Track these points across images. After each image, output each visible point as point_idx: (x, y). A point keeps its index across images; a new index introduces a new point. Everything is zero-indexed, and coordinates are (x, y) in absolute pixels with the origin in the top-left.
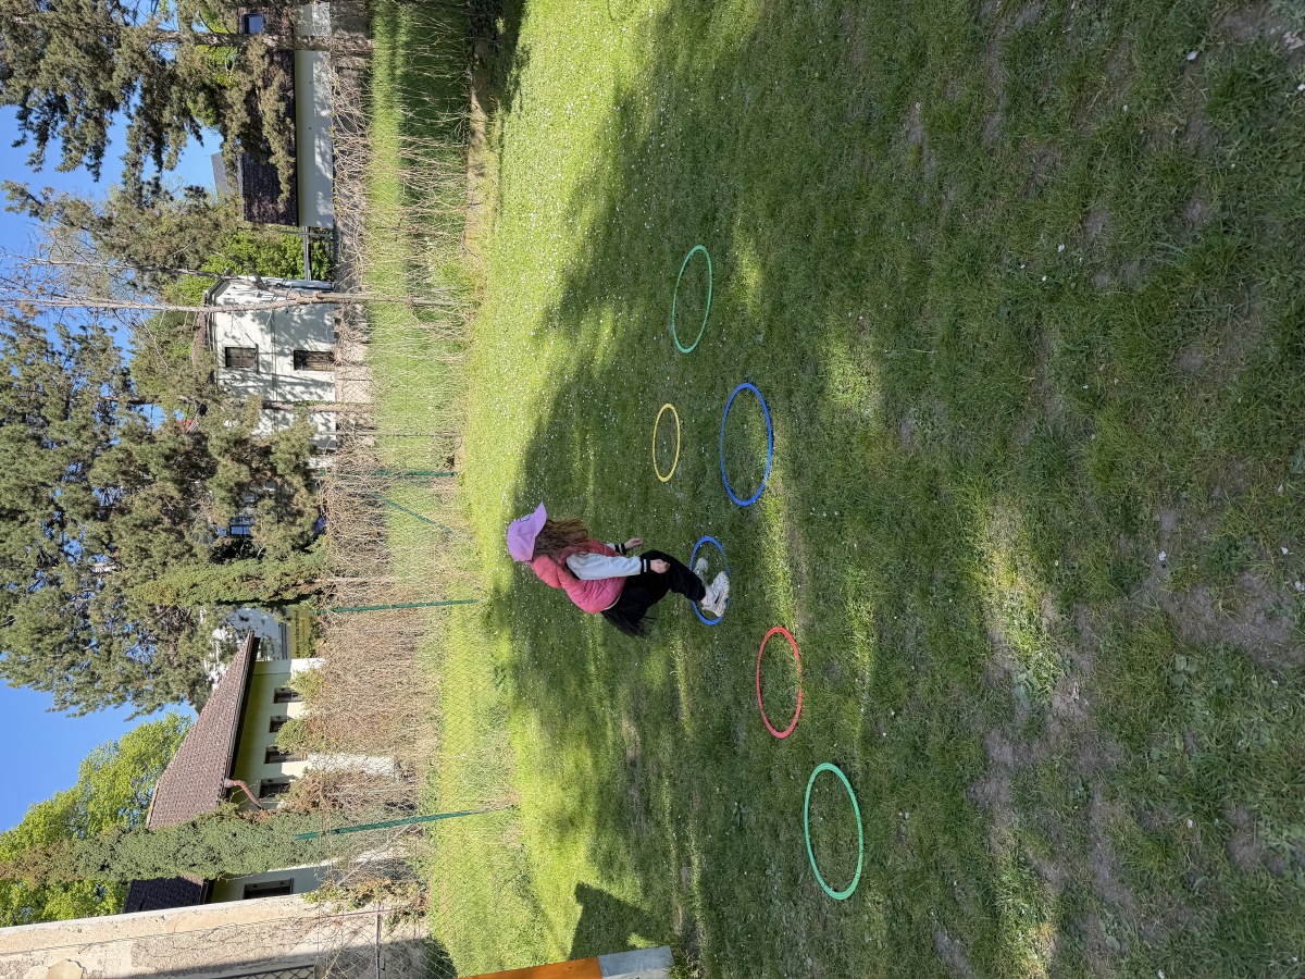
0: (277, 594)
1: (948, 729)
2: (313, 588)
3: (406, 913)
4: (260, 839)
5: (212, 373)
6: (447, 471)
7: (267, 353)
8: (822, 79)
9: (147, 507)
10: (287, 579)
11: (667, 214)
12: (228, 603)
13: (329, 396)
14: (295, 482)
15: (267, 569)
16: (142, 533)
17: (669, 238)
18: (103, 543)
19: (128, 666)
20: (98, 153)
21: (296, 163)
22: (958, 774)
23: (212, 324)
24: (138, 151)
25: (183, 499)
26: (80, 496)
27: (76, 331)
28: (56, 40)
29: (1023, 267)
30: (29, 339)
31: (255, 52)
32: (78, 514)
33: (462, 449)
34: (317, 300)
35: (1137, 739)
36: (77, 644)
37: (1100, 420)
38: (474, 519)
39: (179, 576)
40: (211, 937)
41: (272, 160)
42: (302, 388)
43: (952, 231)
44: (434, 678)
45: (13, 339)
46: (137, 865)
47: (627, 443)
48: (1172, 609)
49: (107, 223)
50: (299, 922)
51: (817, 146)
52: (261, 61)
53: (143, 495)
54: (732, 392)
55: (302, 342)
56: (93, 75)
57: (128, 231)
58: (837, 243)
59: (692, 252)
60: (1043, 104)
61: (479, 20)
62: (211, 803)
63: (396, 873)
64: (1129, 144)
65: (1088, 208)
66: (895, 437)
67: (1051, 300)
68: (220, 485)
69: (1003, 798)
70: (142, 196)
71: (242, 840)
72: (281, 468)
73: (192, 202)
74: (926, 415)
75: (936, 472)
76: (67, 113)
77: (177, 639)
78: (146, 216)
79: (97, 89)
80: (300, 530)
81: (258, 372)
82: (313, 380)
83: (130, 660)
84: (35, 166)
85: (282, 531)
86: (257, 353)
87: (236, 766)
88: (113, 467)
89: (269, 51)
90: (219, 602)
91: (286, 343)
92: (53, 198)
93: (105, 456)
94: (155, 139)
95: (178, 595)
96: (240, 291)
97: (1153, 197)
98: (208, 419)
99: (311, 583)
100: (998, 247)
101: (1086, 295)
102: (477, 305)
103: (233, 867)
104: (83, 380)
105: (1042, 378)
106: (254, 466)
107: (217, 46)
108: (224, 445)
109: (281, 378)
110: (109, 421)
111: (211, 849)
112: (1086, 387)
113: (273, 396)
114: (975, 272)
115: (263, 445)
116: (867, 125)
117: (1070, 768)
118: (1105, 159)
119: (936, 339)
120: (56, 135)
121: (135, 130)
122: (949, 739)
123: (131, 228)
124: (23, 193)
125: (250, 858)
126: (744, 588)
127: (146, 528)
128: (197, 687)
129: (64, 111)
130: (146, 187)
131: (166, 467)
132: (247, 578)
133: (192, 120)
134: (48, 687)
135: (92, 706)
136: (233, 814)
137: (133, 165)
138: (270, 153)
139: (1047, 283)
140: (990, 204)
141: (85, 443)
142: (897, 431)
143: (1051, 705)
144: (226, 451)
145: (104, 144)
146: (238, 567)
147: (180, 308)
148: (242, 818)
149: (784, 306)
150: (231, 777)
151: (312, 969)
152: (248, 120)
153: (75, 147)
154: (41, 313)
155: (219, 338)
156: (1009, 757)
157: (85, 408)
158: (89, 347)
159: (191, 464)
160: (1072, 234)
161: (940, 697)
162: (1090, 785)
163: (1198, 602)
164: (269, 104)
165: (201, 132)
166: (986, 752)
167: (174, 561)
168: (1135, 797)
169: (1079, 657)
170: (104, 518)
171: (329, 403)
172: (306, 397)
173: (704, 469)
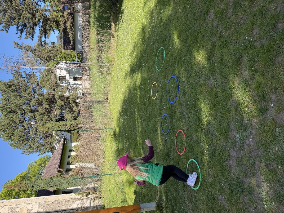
0: (70, 129)
1: (220, 149)
2: (77, 128)
3: (97, 198)
4: (66, 181)
5: (56, 82)
6: (106, 101)
7: (68, 78)
8: (190, 7)
9: (42, 110)
10: (72, 125)
11: (155, 41)
12: (59, 131)
13: (81, 87)
14: (74, 105)
15: (68, 123)
16: (41, 116)
17: (155, 46)
18: (33, 118)
19: (38, 144)
20: (33, 35)
21: (74, 37)
22: (223, 159)
23: (56, 71)
24: (41, 35)
25: (50, 108)
26: (28, 108)
27: (28, 73)
28: (24, 11)
29: (237, 43)
30: (18, 75)
31: (66, 14)
32: (28, 111)
33: (109, 96)
34: (78, 66)
35: (266, 148)
36: (27, 139)
37: (256, 75)
38: (112, 111)
39: (49, 125)
40: (55, 202)
41: (69, 36)
42: (75, 85)
43: (221, 37)
44: (103, 146)
45: (15, 75)
46: (39, 186)
47: (146, 92)
48: (275, 118)
49: (35, 50)
50: (74, 199)
51: (189, 22)
52: (67, 15)
53: (42, 108)
54: (169, 78)
55: (75, 76)
56: (32, 19)
57: (39, 52)
58: (194, 43)
59: (160, 49)
60: (242, 6)
61: (114, 3)
62: (55, 173)
63: (95, 189)
64: (262, 13)
65: (253, 28)
66: (207, 84)
67: (245, 49)
68: (58, 105)
69: (234, 164)
70: (42, 44)
71: (62, 181)
72: (71, 102)
73: (52, 45)
74: (215, 79)
75: (217, 92)
76: (27, 27)
77: (48, 139)
78: (43, 48)
79: (33, 22)
80: (75, 115)
81: (66, 82)
82: (77, 84)
83: (38, 143)
84: (20, 38)
85: (71, 115)
86: (66, 78)
87: (61, 166)
88: (35, 102)
89: (69, 13)
90: (57, 131)
91: (72, 76)
92: (24, 45)
93: (34, 99)
94: (45, 32)
95: (49, 129)
96: (62, 65)
97: (269, 24)
98: (55, 91)
99: (77, 126)
100: (231, 39)
101: (253, 47)
102: (113, 65)
103: (60, 187)
104: (29, 83)
105: (242, 68)
106: (65, 101)
107: (58, 12)
108: (59, 97)
109: (71, 83)
110: (34, 92)
111: (55, 183)
112: (253, 69)
113: (69, 87)
114: (226, 45)
115: (67, 97)
116: (200, 16)
117: (250, 156)
118: (257, 16)
119: (217, 62)
120: (24, 31)
121: (41, 30)
122: (221, 151)
123: (40, 51)
124: (17, 44)
125: (63, 185)
126: (172, 121)
127: (42, 115)
128: (53, 149)
129: (26, 26)
130: (43, 42)
131: (46, 102)
132: (64, 125)
133: (53, 28)
134: (21, 149)
135: (30, 153)
136: (60, 176)
137: (40, 38)
138: (69, 35)
139: (244, 46)
140: (229, 30)
141: (29, 96)
142: (208, 83)
143: (245, 142)
144: (59, 98)
145: (34, 33)
146: (61, 123)
147: (50, 68)
148: (62, 176)
149: (181, 58)
150: (60, 168)
151: (76, 210)
152: (64, 28)
153: (28, 34)
154: (21, 69)
155: (58, 75)
156: (235, 155)
157: (29, 89)
158: (31, 76)
159: (52, 101)
160: (249, 34)
161: (218, 142)
162: (255, 160)
163: (281, 115)
164: (69, 24)
165: (54, 31)
166: (230, 154)
167: (48, 122)
168: (266, 162)
169: (252, 131)
170: (33, 113)
171: (81, 88)
172: (76, 87)
173: (163, 96)
